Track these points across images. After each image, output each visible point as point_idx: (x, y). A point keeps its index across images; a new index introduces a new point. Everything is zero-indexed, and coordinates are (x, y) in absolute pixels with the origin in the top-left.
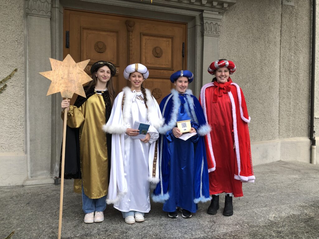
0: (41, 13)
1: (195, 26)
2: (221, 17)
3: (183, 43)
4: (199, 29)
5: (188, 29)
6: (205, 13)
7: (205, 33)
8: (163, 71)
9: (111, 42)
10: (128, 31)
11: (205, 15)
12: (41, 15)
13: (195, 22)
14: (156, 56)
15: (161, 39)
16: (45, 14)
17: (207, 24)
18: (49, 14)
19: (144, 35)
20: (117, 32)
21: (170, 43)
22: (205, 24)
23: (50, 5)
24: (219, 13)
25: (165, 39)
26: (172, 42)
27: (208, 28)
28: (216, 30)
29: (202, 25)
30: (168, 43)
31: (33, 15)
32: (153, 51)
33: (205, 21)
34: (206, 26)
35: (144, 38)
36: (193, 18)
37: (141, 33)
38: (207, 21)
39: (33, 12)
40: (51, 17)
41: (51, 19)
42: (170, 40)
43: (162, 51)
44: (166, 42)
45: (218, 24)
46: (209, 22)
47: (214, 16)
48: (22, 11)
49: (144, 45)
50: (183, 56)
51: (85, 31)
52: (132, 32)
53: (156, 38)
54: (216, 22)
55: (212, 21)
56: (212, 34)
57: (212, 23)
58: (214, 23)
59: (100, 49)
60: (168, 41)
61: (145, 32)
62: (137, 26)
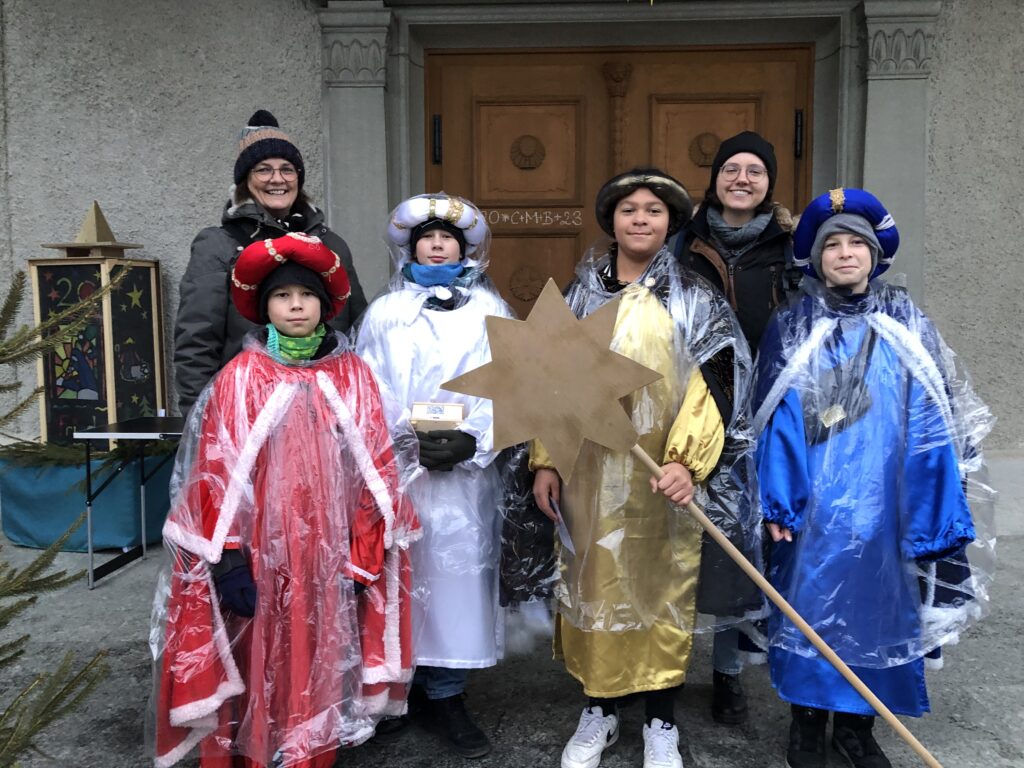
0: (360, 77)
1: (837, 50)
2: (934, 7)
3: (799, 115)
4: (849, 61)
5: (817, 65)
6: (873, 1)
7: (873, 68)
9: (557, 132)
10: (611, 95)
11: (869, 9)
12: (360, 82)
13: (837, 37)
14: (701, 163)
15: (719, 107)
16: (370, 78)
17: (880, 39)
18: (381, 76)
19: (662, 100)
20: (576, 102)
21: (751, 113)
22: (871, 41)
23: (383, 51)
25: (731, 107)
26: (758, 112)
27: (883, 51)
28: (916, 53)
29: (863, 42)
30: (742, 117)
31: (340, 85)
32: (690, 149)
33: (872, 29)
34: (876, 44)
35: (662, 112)
36: (832, 23)
37: (650, 97)
38: (881, 27)
39: (341, 77)
40: (387, 84)
41: (386, 89)
42: (751, 107)
45: (926, 33)
46: (889, 30)
47: (907, 8)
48: (319, 77)
49: (661, 131)
50: (798, 155)
51: (484, 109)
52: (623, 96)
53: (700, 107)
54: (919, 26)
55: (899, 26)
56: (901, 70)
57: (899, 31)
58: (909, 29)
59: (528, 158)
60: (747, 112)
61: (668, 91)
62: (639, 78)
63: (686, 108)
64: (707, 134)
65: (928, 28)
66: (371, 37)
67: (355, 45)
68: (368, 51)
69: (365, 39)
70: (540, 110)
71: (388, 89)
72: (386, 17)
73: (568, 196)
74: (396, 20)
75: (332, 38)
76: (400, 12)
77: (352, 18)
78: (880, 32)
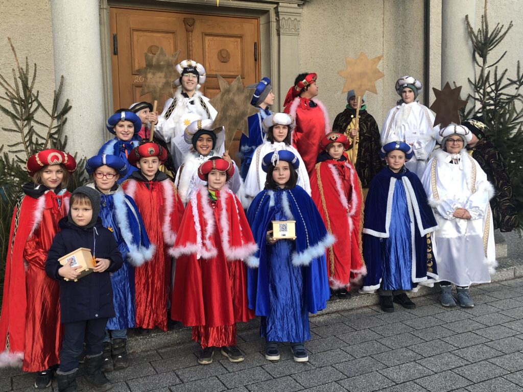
1: (268, 22)
2: (300, 10)
3: (255, 44)
4: (274, 25)
5: (261, 26)
6: (281, 7)
7: (282, 31)
9: (166, 43)
10: (187, 31)
11: (280, 9)
13: (269, 17)
14: (222, 61)
15: (227, 39)
17: (284, 20)
19: (206, 35)
20: (173, 33)
21: (239, 43)
22: (280, 21)
24: (299, 5)
25: (232, 39)
26: (242, 41)
27: (285, 25)
28: (295, 26)
29: (278, 21)
30: (236, 43)
32: (218, 55)
33: (281, 17)
34: (282, 22)
35: (207, 38)
36: (266, 12)
37: (202, 33)
38: (284, 16)
42: (239, 40)
43: (229, 54)
44: (234, 42)
45: (298, 19)
46: (286, 17)
47: (292, 10)
49: (207, 47)
50: (256, 60)
51: (135, 33)
52: (192, 32)
53: (221, 38)
54: (296, 17)
55: (289, 16)
56: (291, 32)
57: (290, 18)
58: (292, 18)
60: (237, 41)
61: (208, 31)
62: (197, 24)
63: (215, 38)
64: (224, 50)
65: (298, 18)
70: (159, 35)
78: (284, 18)
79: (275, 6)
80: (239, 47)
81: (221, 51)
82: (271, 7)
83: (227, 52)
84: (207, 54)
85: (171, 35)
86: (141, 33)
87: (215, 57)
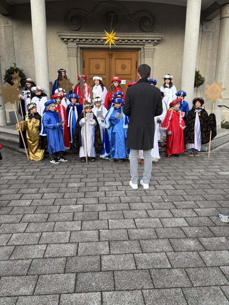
1: (141, 53)
2: (154, 47)
4: (143, 54)
5: (139, 54)
7: (145, 56)
8: (126, 76)
9: (102, 63)
11: (145, 47)
12: (73, 56)
13: (141, 51)
14: (123, 69)
15: (125, 60)
18: (76, 55)
19: (117, 59)
20: (105, 59)
21: (130, 62)
23: (76, 51)
24: (153, 45)
25: (127, 60)
27: (147, 54)
28: (151, 54)
29: (144, 52)
31: (70, 56)
35: (117, 60)
36: (140, 49)
37: (115, 58)
38: (146, 50)
42: (130, 60)
47: (150, 47)
48: (67, 54)
49: (117, 64)
50: (136, 68)
51: (91, 60)
52: (111, 58)
53: (122, 60)
54: (152, 50)
56: (149, 56)
58: (150, 51)
59: (98, 67)
60: (129, 61)
61: (118, 58)
62: (114, 55)
63: (120, 60)
64: (123, 64)
66: (75, 49)
67: (72, 51)
68: (74, 51)
69: (74, 50)
70: (99, 60)
71: (77, 57)
72: (77, 46)
73: (104, 73)
74: (78, 46)
75: (69, 49)
76: (78, 45)
77: (72, 46)
78: (146, 51)
79: (143, 46)
80: (130, 63)
81: (122, 65)
82: (141, 47)
83: (125, 65)
84: (117, 66)
85: (103, 60)
86: (93, 60)
87: (120, 67)
